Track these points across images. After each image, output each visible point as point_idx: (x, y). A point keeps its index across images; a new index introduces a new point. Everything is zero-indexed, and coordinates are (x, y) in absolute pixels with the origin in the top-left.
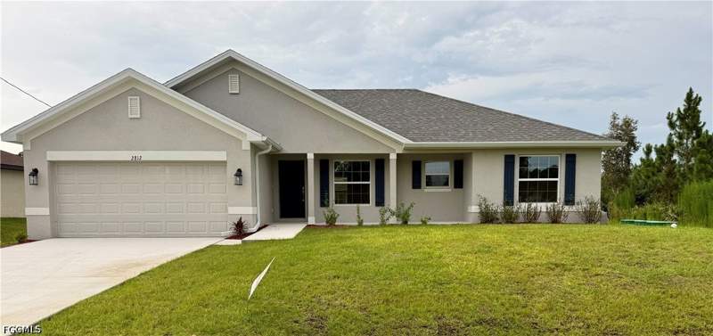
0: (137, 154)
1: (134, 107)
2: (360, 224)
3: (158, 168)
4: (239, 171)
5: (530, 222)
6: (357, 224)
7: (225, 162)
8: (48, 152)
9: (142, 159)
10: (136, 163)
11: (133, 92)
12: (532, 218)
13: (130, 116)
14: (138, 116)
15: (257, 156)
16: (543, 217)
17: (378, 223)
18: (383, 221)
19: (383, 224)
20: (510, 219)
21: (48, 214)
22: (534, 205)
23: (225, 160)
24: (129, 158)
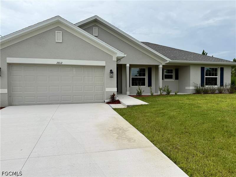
0: (60, 61)
1: (59, 37)
3: (69, 68)
4: (111, 70)
6: (151, 94)
7: (104, 67)
8: (7, 58)
9: (63, 64)
10: (59, 66)
11: (58, 29)
13: (56, 41)
14: (61, 41)
21: (7, 92)
23: (105, 65)
24: (56, 63)
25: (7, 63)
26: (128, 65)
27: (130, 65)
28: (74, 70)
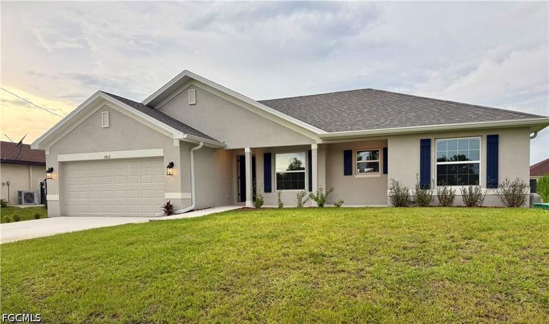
0: (107, 154)
1: (105, 119)
2: (281, 206)
3: (123, 164)
4: (172, 163)
5: (444, 206)
6: (277, 206)
7: (162, 157)
8: (58, 156)
9: (111, 157)
10: (107, 161)
11: (105, 108)
12: (446, 201)
13: (103, 126)
14: (108, 126)
15: (192, 150)
16: (459, 200)
17: (296, 206)
18: (300, 204)
19: (300, 207)
20: (423, 202)
21: (58, 199)
22: (449, 188)
23: (162, 155)
24: (103, 158)
25: (60, 162)
26: (247, 151)
27: (252, 149)
28: (129, 166)
